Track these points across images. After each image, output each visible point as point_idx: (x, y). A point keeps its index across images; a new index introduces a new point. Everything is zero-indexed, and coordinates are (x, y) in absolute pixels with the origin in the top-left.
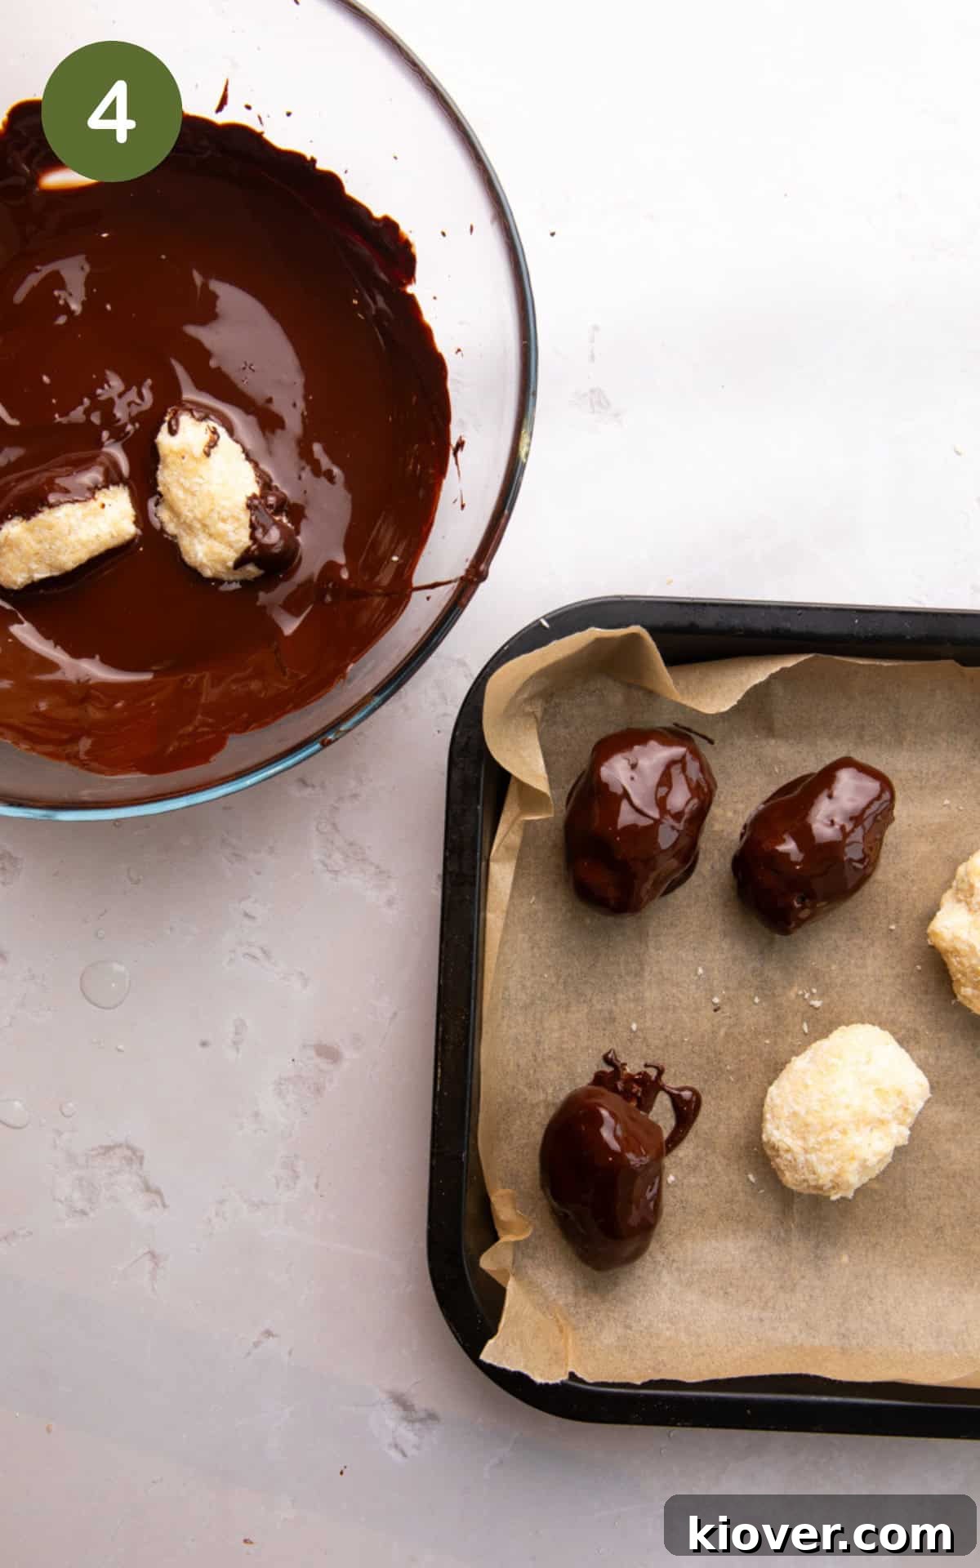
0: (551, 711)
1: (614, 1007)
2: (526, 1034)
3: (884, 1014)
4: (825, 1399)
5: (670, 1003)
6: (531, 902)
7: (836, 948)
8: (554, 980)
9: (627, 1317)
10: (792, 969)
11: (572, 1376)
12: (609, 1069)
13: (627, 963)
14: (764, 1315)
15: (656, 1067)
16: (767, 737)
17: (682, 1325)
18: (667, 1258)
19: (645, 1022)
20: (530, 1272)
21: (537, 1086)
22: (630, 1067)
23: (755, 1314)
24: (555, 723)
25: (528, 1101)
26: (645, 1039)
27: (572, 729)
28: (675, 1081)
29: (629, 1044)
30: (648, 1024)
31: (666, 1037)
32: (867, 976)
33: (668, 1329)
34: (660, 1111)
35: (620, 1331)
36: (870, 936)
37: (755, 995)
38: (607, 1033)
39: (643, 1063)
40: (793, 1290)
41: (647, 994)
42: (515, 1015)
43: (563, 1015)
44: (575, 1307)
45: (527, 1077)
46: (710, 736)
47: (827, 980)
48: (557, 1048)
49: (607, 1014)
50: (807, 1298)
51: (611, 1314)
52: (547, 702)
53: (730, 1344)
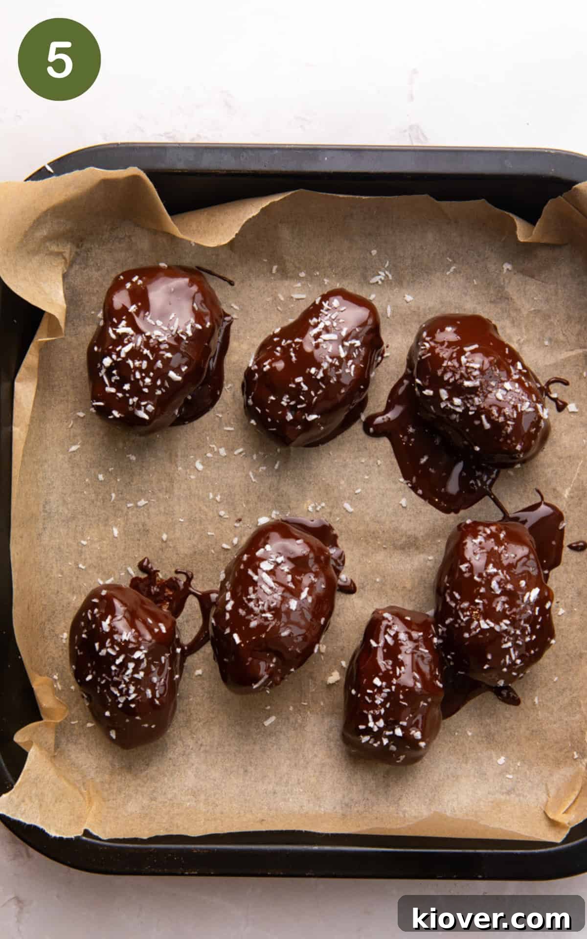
0: (83, 254)
1: (147, 521)
2: (68, 545)
3: (387, 523)
4: (316, 848)
5: (197, 516)
6: (70, 426)
7: (345, 466)
8: (93, 496)
9: (154, 791)
10: (305, 484)
11: (87, 833)
12: (143, 576)
13: (159, 481)
14: (277, 789)
15: (186, 574)
16: (281, 279)
17: (202, 797)
18: (197, 743)
19: (174, 532)
20: (73, 756)
21: (80, 591)
22: (162, 573)
23: (270, 788)
24: (87, 266)
25: (72, 605)
26: (174, 547)
27: (104, 271)
28: (203, 585)
29: (160, 552)
30: (178, 534)
31: (194, 546)
32: (372, 489)
33: (189, 801)
34: (189, 612)
35: (146, 802)
36: (375, 455)
37: (273, 509)
38: (141, 543)
39: (173, 570)
40: (306, 768)
41: (177, 508)
42: (57, 526)
43: (102, 528)
44: (109, 784)
45: (71, 583)
46: (230, 278)
47: (336, 493)
48: (97, 558)
49: (141, 526)
50: (317, 774)
51: (139, 789)
52: (78, 247)
53: (242, 812)
